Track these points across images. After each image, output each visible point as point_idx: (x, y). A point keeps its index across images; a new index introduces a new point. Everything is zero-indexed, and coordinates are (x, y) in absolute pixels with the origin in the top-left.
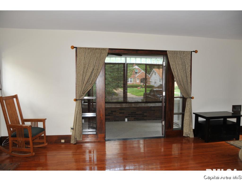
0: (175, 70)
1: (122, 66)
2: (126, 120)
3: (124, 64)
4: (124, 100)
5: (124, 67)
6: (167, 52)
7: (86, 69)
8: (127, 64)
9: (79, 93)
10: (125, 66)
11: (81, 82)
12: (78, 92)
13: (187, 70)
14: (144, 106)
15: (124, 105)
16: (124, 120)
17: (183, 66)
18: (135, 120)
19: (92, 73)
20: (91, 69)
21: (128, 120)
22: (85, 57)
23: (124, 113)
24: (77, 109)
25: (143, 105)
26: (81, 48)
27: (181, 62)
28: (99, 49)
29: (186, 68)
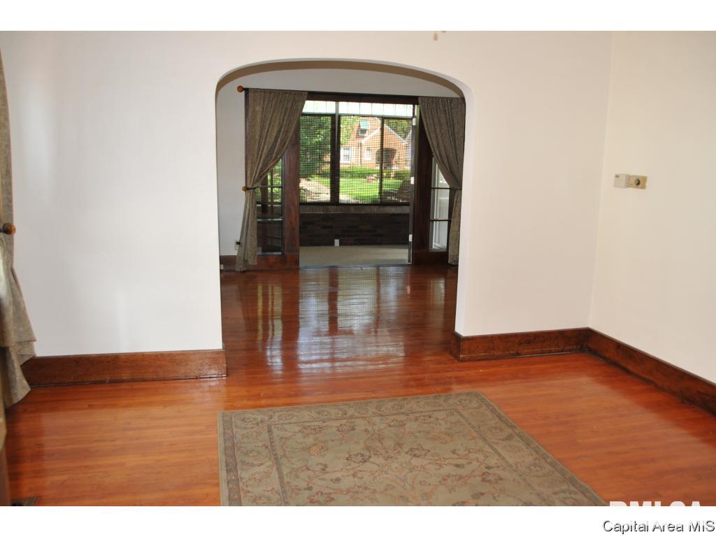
0: (433, 136)
1: (329, 119)
2: (337, 242)
3: (333, 116)
4: (331, 198)
5: (333, 123)
6: (419, 99)
7: (266, 131)
8: (340, 116)
9: (251, 177)
10: (336, 119)
11: (256, 155)
12: (251, 173)
13: (456, 135)
14: (376, 212)
15: (332, 210)
16: (332, 244)
17: (448, 127)
18: (356, 244)
19: (277, 138)
20: (276, 130)
21: (341, 244)
22: (263, 108)
23: (331, 227)
24: (248, 205)
25: (375, 210)
26: (256, 90)
27: (446, 119)
28: (291, 91)
29: (456, 131)
